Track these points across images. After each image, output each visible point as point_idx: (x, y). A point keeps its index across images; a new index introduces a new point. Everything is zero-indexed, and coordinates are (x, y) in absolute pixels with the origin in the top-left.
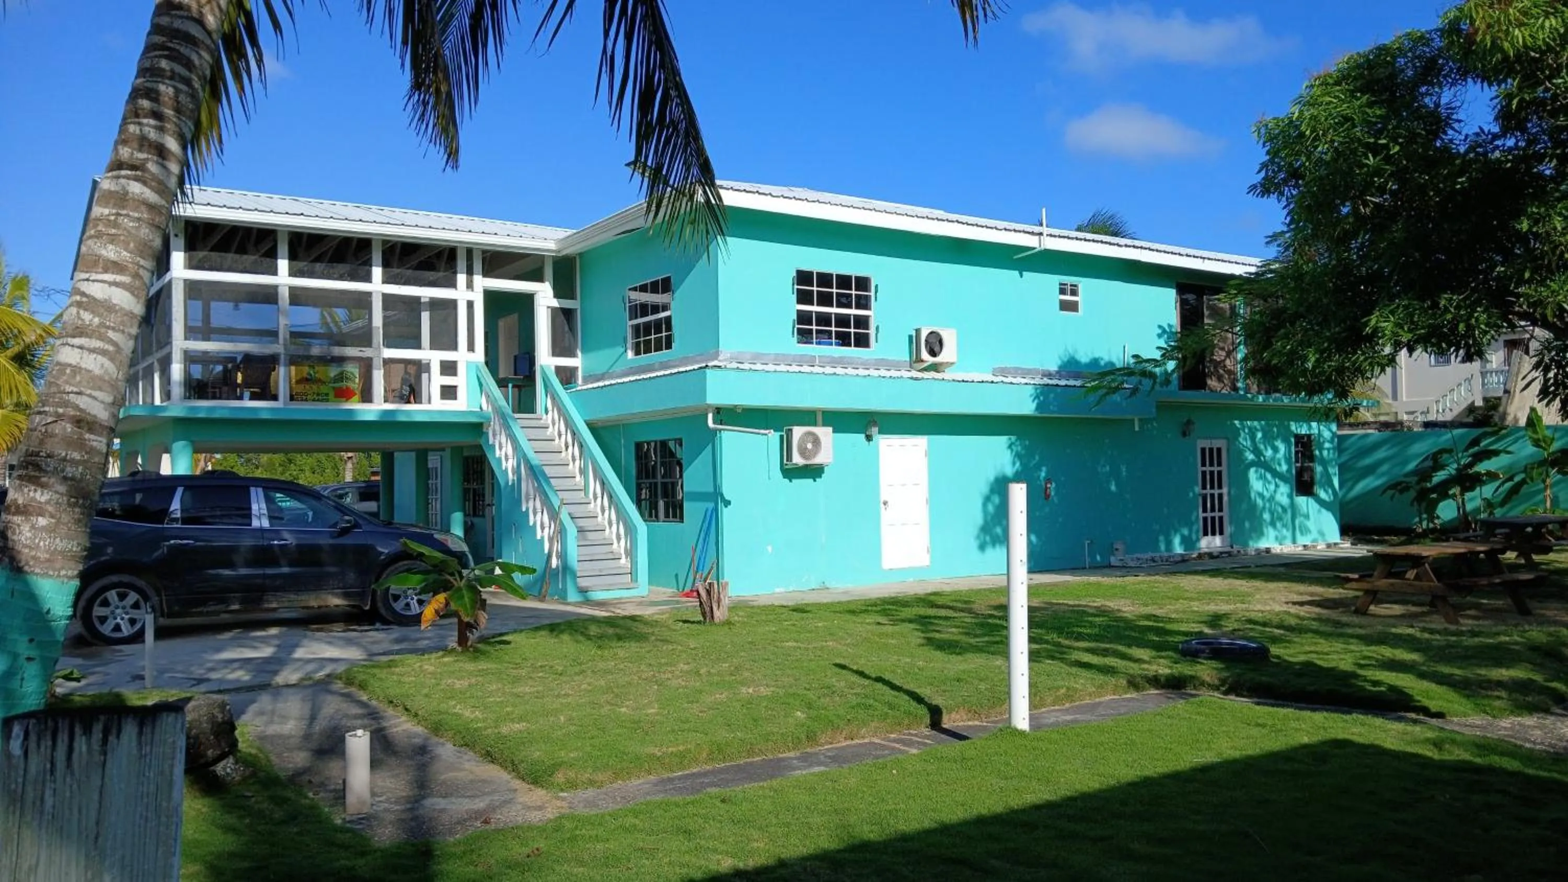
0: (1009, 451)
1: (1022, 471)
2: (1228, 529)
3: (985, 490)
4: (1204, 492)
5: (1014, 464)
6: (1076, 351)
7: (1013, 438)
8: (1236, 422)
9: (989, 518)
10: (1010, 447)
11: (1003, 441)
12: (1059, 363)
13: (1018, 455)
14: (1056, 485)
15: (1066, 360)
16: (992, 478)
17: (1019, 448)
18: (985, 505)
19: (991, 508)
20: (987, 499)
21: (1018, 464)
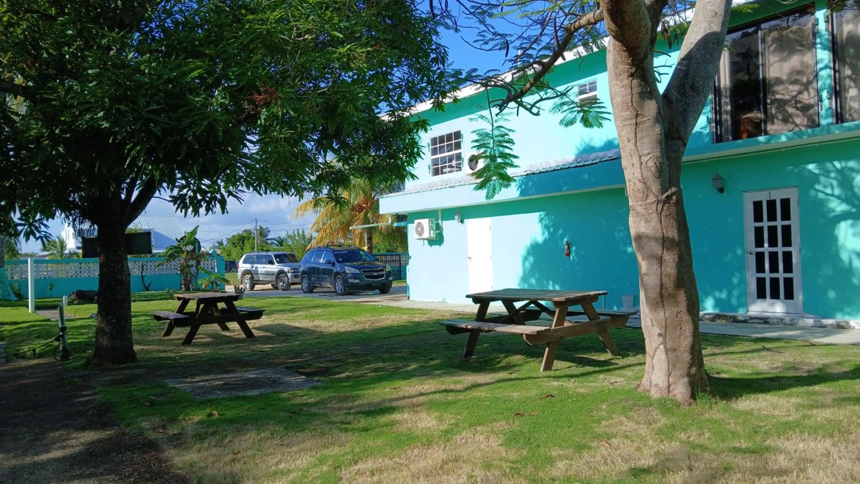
0: (540, 225)
1: (549, 238)
2: (799, 296)
3: (524, 252)
4: (760, 250)
5: (544, 233)
6: (592, 139)
7: (542, 214)
8: (811, 167)
9: (527, 272)
10: (541, 220)
11: (535, 216)
12: (576, 152)
13: (547, 227)
14: (576, 248)
15: (582, 148)
16: (528, 244)
17: (547, 222)
18: (524, 263)
19: (527, 265)
20: (525, 259)
21: (546, 233)
